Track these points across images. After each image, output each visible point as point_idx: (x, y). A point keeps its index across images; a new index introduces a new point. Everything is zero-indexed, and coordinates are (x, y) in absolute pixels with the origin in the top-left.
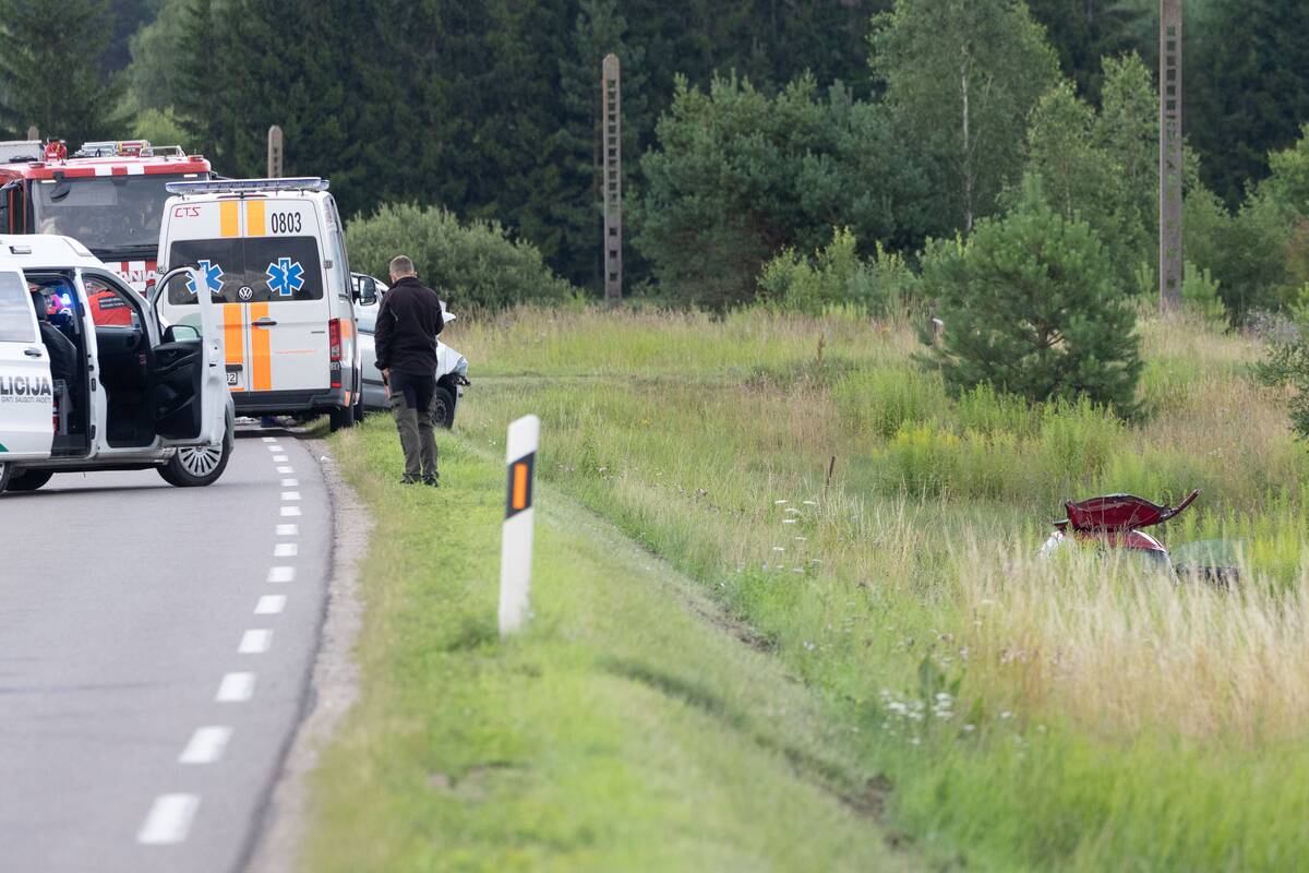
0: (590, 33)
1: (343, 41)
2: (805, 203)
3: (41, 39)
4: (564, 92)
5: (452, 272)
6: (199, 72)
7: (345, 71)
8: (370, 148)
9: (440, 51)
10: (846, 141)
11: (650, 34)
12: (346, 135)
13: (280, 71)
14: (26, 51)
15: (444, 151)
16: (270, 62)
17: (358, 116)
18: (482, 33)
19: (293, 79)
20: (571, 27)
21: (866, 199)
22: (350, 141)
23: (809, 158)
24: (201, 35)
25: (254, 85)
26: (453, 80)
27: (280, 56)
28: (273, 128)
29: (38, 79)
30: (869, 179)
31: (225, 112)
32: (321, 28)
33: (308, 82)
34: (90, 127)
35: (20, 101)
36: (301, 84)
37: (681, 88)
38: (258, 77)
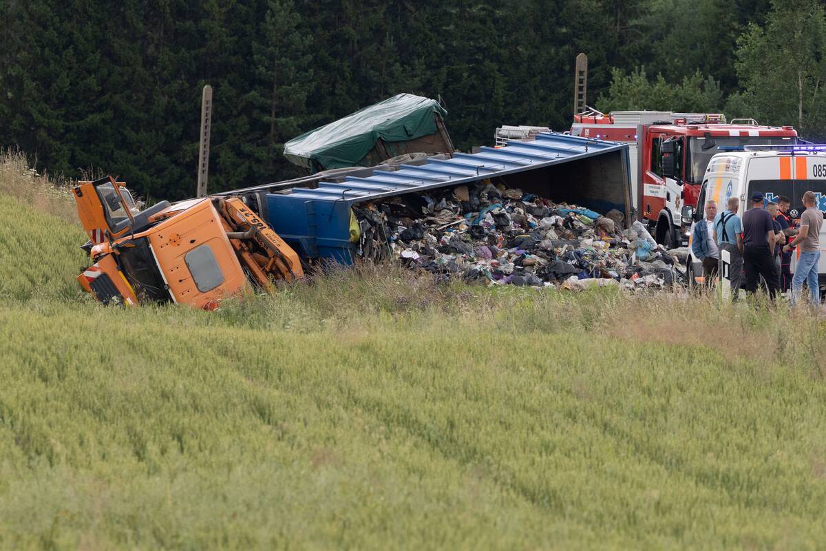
0: (275, 24)
1: (100, 21)
4: (255, 65)
7: (102, 43)
8: (117, 97)
9: (166, 31)
11: (315, 27)
12: (100, 88)
13: (56, 40)
15: (168, 102)
16: (51, 34)
17: (109, 75)
19: (66, 47)
20: (262, 19)
22: (102, 93)
25: (38, 49)
27: (57, 29)
28: (206, 87)
32: (85, 12)
33: (75, 49)
36: (71, 50)
37: (617, 78)
38: (40, 44)
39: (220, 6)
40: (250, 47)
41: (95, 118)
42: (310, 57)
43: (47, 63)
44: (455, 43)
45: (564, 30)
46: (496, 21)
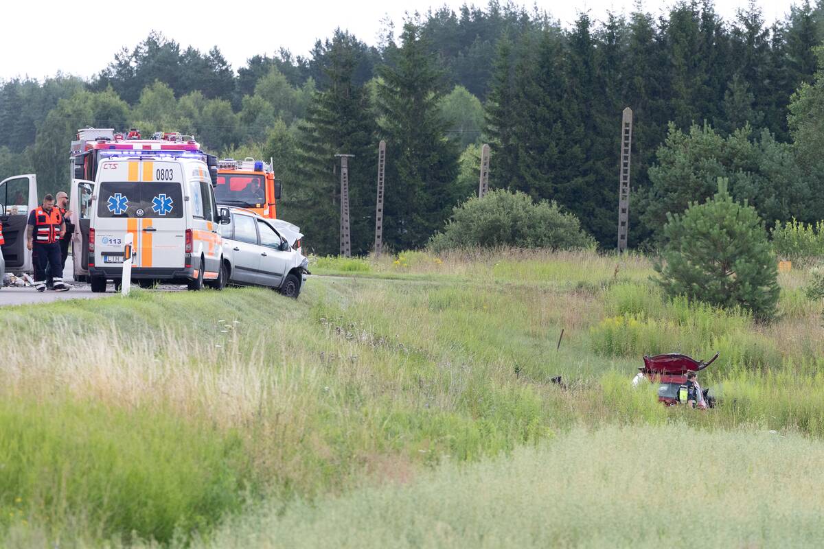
0: (732, 102)
1: (586, 100)
3: (407, 90)
5: (525, 229)
6: (500, 114)
7: (586, 118)
8: (599, 164)
9: (644, 108)
11: (769, 104)
12: (585, 156)
13: (547, 116)
14: (397, 97)
15: (643, 168)
16: (541, 110)
17: (592, 145)
18: (669, 99)
19: (555, 122)
20: (722, 98)
21: (772, 199)
22: (587, 159)
23: (741, 174)
24: (502, 92)
25: (531, 124)
26: (650, 126)
27: (548, 106)
29: (404, 114)
31: (514, 139)
32: (573, 92)
33: (564, 123)
34: (432, 143)
35: (391, 126)
36: (559, 124)
37: (672, 130)
38: (534, 119)
39: (688, 87)
41: (580, 180)
43: (538, 135)
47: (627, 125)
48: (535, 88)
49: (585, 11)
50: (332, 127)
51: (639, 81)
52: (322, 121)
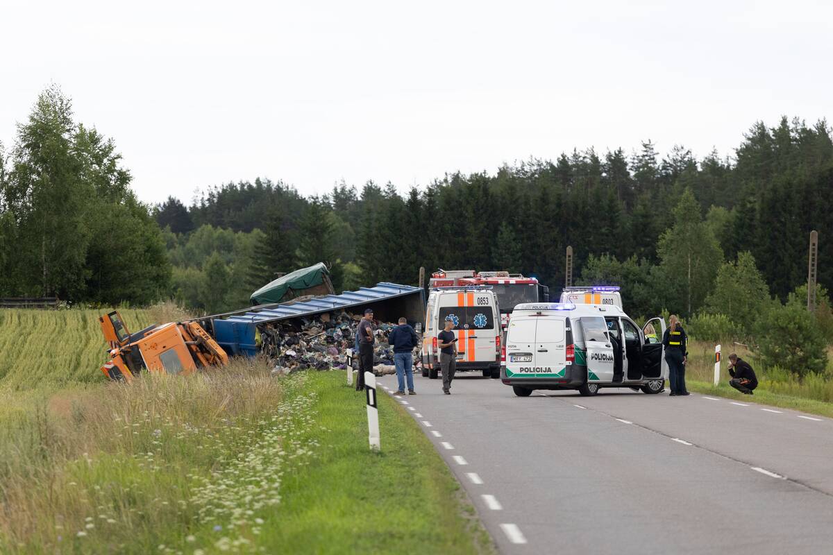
1: (416, 238)
2: (635, 300)
6: (367, 247)
7: (417, 249)
9: (450, 243)
10: (649, 279)
13: (395, 248)
14: (307, 238)
16: (391, 245)
18: (464, 237)
19: (399, 251)
21: (656, 299)
23: (636, 285)
24: (367, 234)
25: (386, 253)
27: (395, 242)
28: (421, 268)
29: (311, 248)
30: (657, 293)
31: (376, 262)
32: (409, 234)
36: (402, 253)
37: (591, 259)
38: (387, 250)
39: (476, 230)
40: (489, 249)
42: (520, 254)
44: (594, 246)
45: (648, 240)
46: (614, 236)
47: (569, 256)
48: (386, 232)
49: (415, 186)
50: (270, 257)
51: (447, 227)
52: (264, 253)
